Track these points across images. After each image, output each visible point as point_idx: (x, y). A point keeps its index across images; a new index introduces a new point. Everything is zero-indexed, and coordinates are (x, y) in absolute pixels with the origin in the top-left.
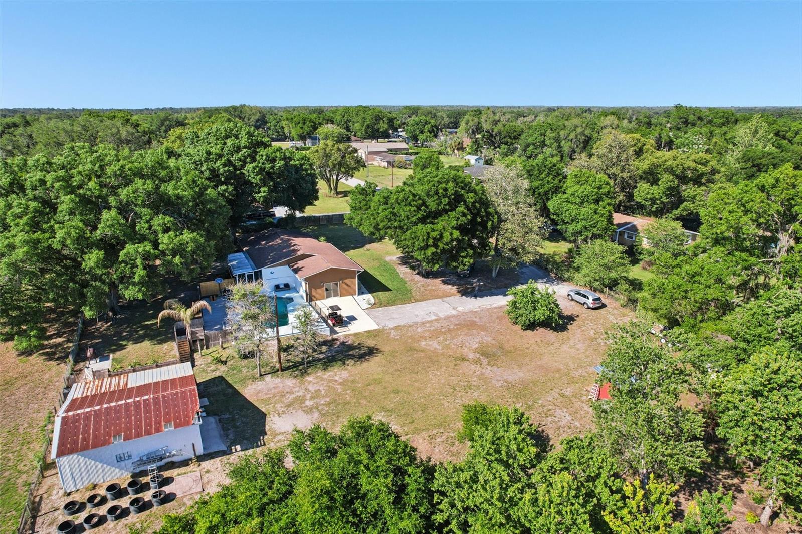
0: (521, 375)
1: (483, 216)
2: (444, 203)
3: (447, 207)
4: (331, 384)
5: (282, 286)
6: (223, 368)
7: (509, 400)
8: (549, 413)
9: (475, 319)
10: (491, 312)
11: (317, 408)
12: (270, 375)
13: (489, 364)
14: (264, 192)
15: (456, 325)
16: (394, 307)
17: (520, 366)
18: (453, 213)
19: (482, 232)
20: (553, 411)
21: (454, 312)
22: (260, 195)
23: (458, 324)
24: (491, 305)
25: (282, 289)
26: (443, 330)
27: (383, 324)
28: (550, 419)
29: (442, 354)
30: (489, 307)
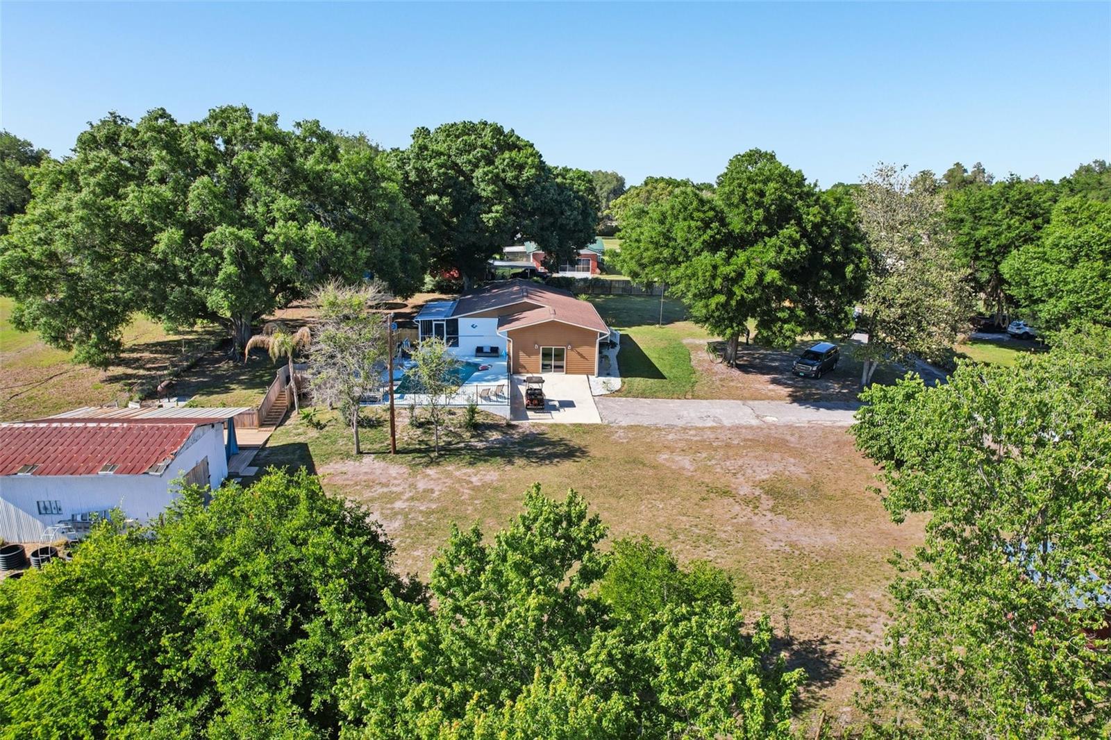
0: (833, 539)
1: (837, 252)
2: (755, 217)
3: (764, 228)
4: (457, 485)
5: (487, 350)
6: (314, 433)
7: (779, 578)
8: (858, 621)
9: (788, 437)
10: (827, 431)
11: (406, 516)
12: (373, 456)
13: (772, 510)
14: (497, 212)
15: (745, 440)
16: (648, 401)
17: (837, 525)
18: (774, 239)
19: (832, 282)
20: (869, 619)
21: (755, 422)
22: (490, 215)
23: (751, 440)
24: (835, 422)
25: (487, 355)
26: (715, 444)
27: (612, 419)
28: (853, 633)
29: (689, 479)
30: (829, 424)
